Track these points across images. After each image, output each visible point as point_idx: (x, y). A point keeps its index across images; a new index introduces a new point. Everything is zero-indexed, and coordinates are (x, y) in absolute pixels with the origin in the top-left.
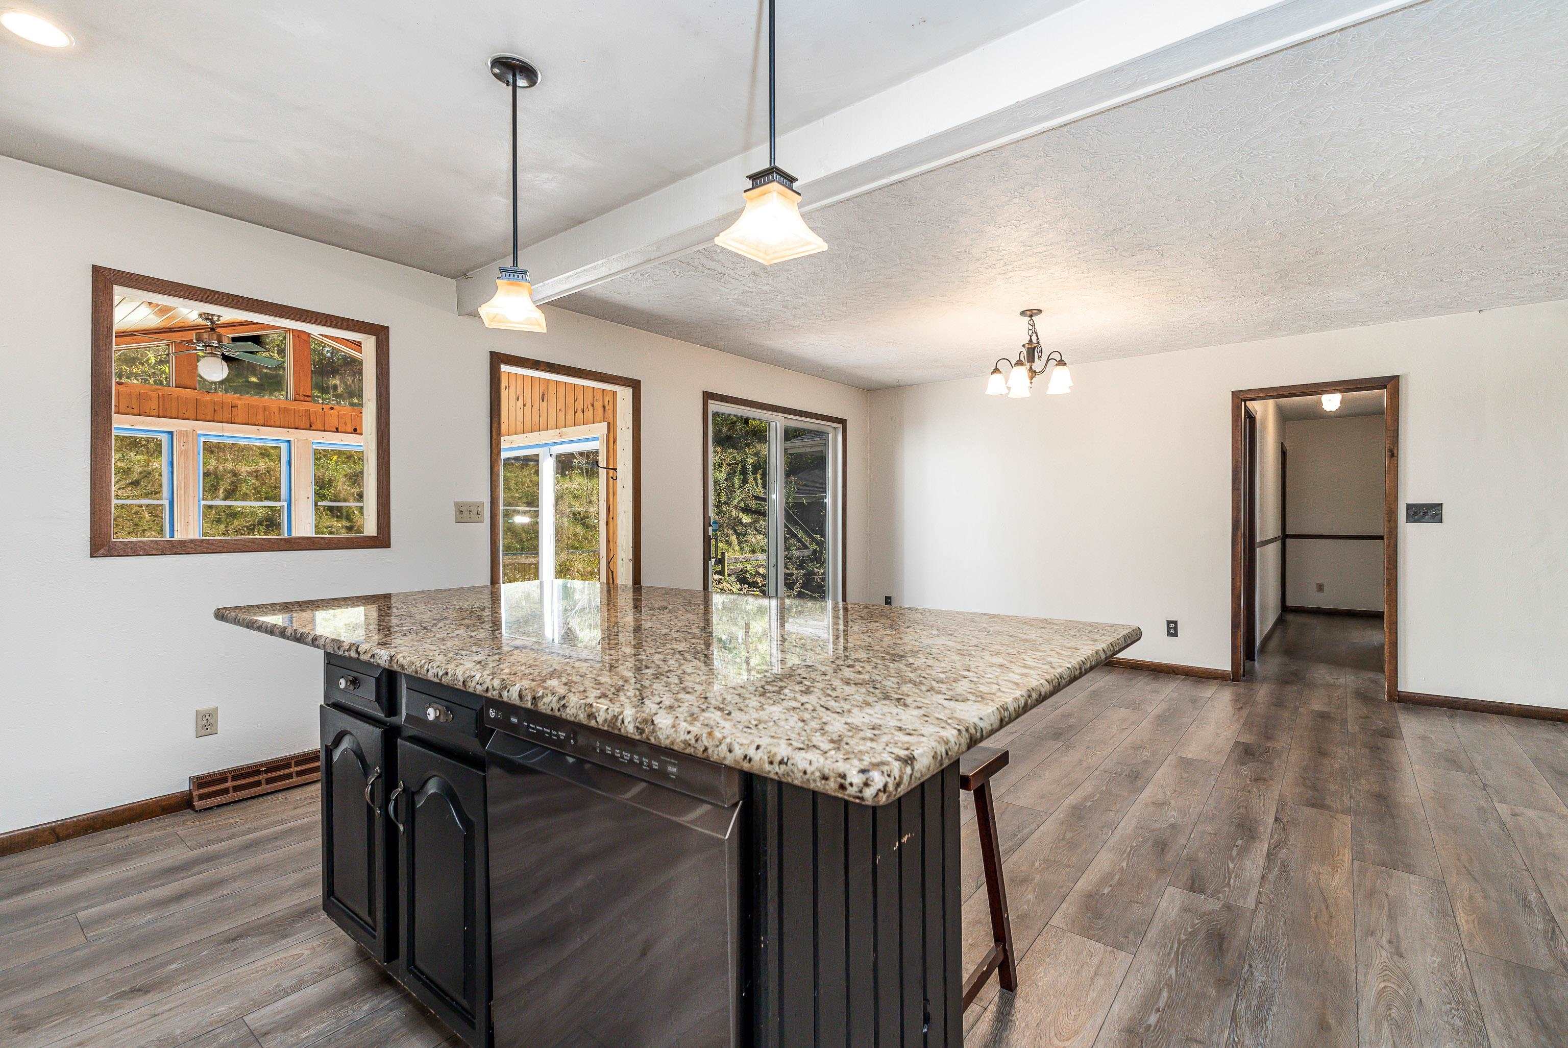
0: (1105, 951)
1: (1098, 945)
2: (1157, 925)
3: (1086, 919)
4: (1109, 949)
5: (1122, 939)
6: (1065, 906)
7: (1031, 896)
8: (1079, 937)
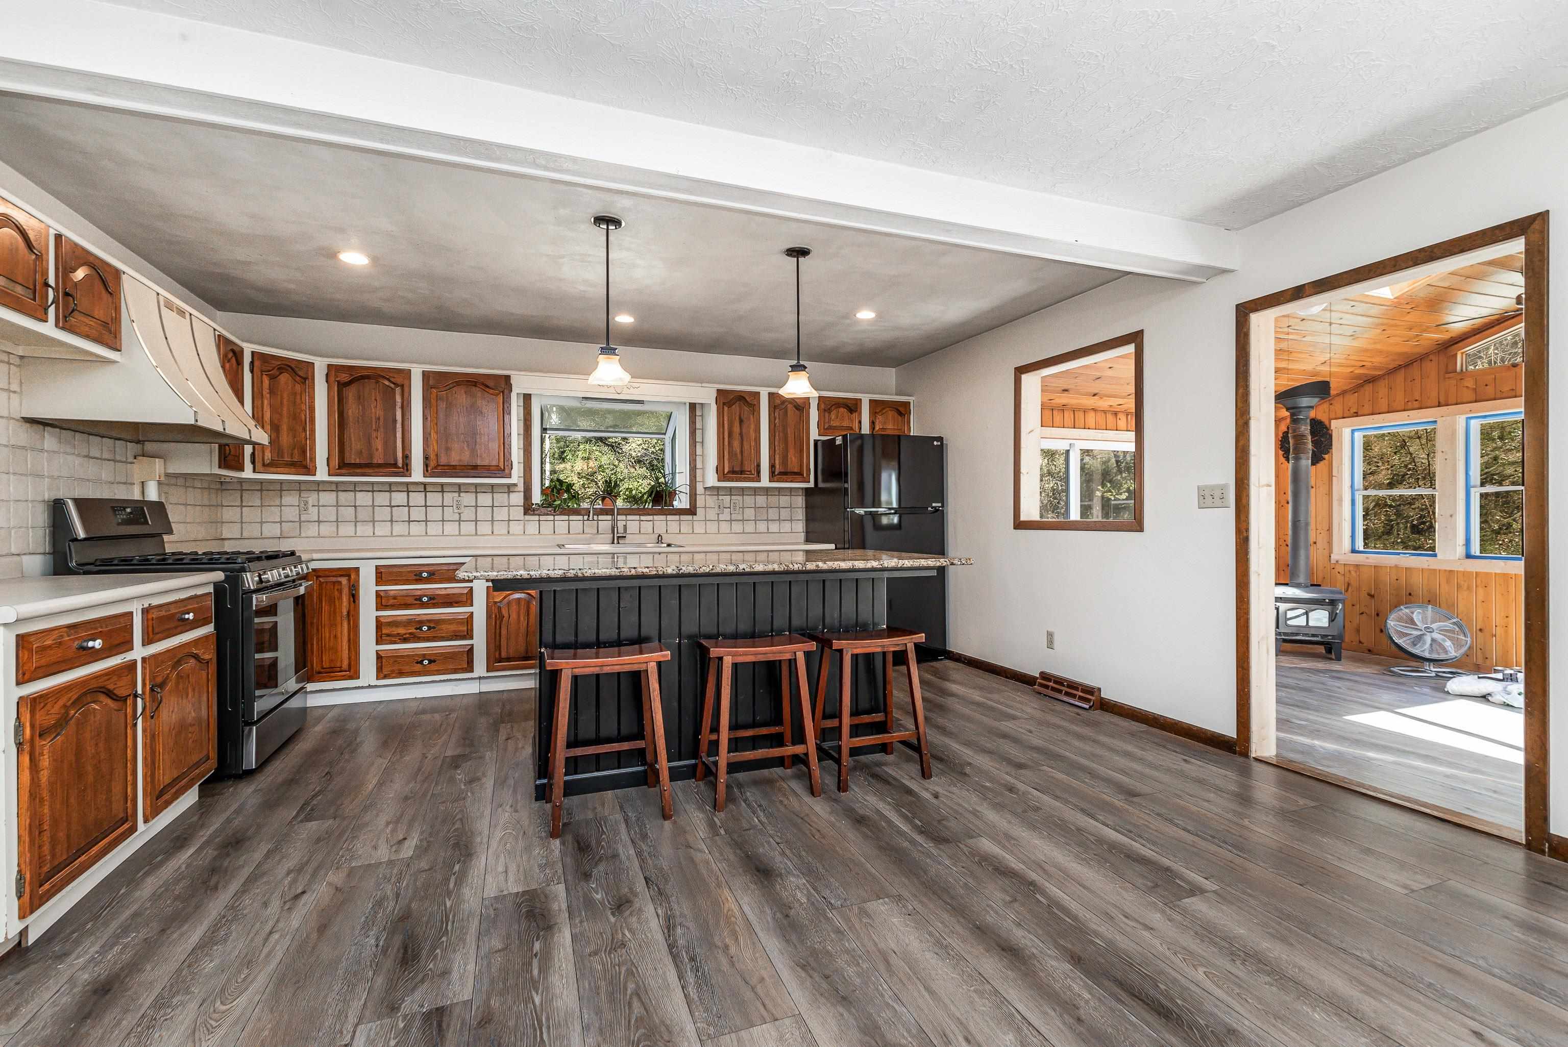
0: (507, 889)
1: (515, 890)
2: (471, 938)
3: (538, 905)
4: (505, 893)
5: (499, 906)
6: (564, 906)
7: (599, 896)
8: (534, 887)
